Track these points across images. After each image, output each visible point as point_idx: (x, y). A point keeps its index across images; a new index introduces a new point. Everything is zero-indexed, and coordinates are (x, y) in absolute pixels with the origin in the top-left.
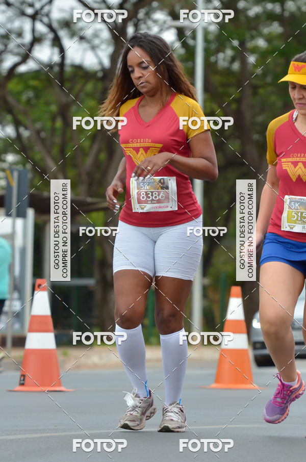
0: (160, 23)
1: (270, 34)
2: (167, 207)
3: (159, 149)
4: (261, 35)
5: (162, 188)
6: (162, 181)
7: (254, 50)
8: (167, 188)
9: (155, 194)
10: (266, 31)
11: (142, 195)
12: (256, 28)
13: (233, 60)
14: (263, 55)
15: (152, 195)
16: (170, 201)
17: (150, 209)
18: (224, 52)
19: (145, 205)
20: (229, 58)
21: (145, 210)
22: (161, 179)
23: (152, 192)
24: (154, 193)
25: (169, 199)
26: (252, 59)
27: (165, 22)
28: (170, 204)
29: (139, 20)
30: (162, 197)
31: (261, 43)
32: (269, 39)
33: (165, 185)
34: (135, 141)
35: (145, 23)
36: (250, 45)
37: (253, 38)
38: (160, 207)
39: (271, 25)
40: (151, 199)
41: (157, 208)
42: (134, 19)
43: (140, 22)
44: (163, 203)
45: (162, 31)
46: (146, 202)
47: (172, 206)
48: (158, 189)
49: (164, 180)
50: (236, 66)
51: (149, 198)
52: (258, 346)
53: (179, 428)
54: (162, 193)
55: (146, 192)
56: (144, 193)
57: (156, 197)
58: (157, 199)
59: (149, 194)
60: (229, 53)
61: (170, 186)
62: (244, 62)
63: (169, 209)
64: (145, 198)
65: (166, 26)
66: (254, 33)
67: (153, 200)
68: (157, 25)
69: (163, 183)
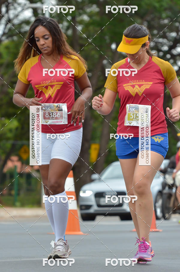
0: (22, 5)
1: (91, 12)
2: (62, 122)
3: (61, 85)
4: (85, 13)
5: (59, 110)
6: (59, 106)
7: (81, 22)
8: (62, 110)
9: (55, 114)
10: (88, 10)
11: (47, 114)
12: (82, 9)
13: (68, 28)
14: (87, 25)
15: (52, 115)
16: (63, 118)
17: (51, 123)
18: (62, 23)
19: (48, 120)
20: (65, 28)
21: (48, 124)
22: (58, 105)
23: (52, 113)
24: (53, 113)
25: (62, 117)
26: (79, 28)
27: (25, 5)
28: (63, 120)
29: (9, 3)
30: (59, 115)
31: (85, 18)
32: (90, 15)
33: (60, 108)
34: (44, 82)
35: (13, 5)
36: (78, 19)
37: (80, 14)
38: (57, 122)
39: (92, 7)
40: (52, 117)
41: (55, 122)
42: (6, 3)
43: (10, 5)
44: (59, 119)
45: (23, 11)
46: (49, 118)
47: (64, 121)
48: (56, 111)
49: (60, 106)
50: (70, 32)
51: (51, 116)
52: (83, 207)
53: (64, 255)
54: (59, 113)
55: (49, 113)
56: (48, 113)
57: (55, 116)
58: (55, 117)
59: (51, 114)
60: (65, 24)
61: (63, 109)
62: (75, 30)
63: (62, 123)
64: (48, 116)
65: (26, 7)
66: (81, 11)
67: (53, 117)
68: (20, 6)
69: (59, 107)
